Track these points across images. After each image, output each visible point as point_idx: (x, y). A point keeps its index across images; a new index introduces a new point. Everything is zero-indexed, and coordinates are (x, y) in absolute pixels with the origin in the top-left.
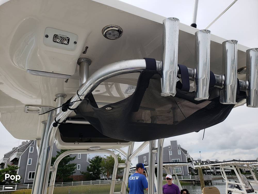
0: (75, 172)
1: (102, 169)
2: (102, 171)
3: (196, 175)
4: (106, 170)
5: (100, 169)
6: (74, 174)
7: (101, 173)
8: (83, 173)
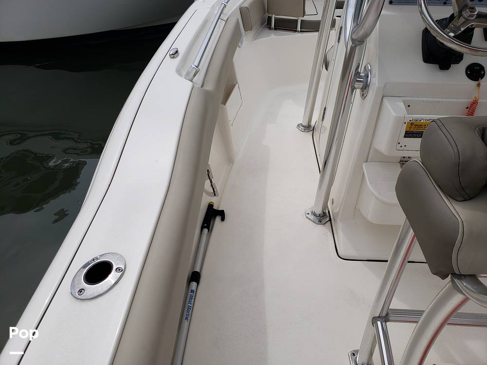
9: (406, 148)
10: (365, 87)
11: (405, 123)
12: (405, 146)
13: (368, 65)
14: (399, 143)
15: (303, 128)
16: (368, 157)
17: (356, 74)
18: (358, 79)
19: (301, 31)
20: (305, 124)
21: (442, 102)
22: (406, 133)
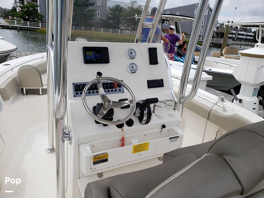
0: (95, 19)
1: (122, 19)
2: (121, 22)
3: (216, 37)
4: (126, 21)
5: (120, 18)
6: (94, 21)
7: (121, 24)
8: (102, 20)
9: (96, 170)
10: (70, 139)
11: (92, 158)
12: (95, 169)
13: (69, 128)
14: (92, 168)
15: (49, 151)
16: (79, 176)
17: (63, 134)
18: (65, 136)
19: (42, 94)
20: (51, 148)
21: (109, 141)
22: (93, 163)
